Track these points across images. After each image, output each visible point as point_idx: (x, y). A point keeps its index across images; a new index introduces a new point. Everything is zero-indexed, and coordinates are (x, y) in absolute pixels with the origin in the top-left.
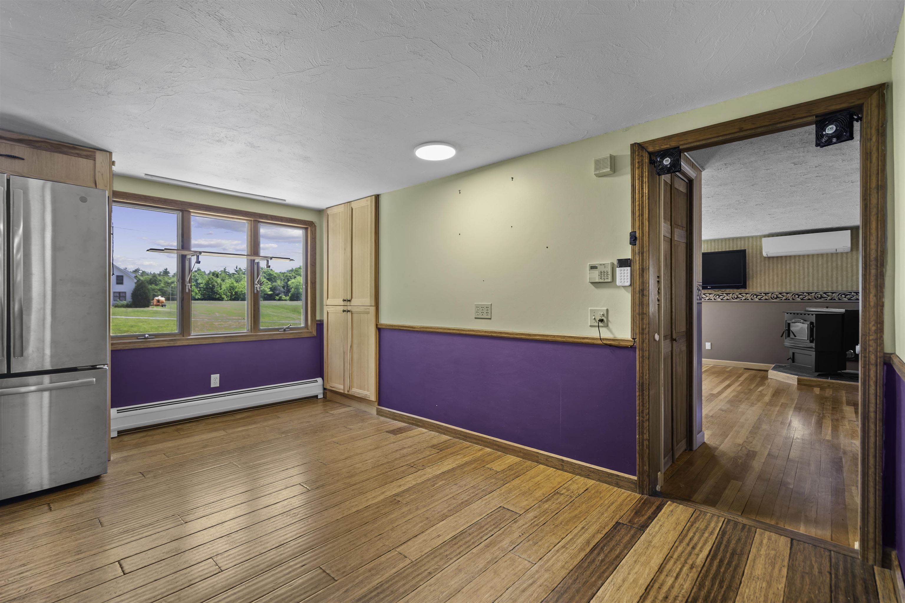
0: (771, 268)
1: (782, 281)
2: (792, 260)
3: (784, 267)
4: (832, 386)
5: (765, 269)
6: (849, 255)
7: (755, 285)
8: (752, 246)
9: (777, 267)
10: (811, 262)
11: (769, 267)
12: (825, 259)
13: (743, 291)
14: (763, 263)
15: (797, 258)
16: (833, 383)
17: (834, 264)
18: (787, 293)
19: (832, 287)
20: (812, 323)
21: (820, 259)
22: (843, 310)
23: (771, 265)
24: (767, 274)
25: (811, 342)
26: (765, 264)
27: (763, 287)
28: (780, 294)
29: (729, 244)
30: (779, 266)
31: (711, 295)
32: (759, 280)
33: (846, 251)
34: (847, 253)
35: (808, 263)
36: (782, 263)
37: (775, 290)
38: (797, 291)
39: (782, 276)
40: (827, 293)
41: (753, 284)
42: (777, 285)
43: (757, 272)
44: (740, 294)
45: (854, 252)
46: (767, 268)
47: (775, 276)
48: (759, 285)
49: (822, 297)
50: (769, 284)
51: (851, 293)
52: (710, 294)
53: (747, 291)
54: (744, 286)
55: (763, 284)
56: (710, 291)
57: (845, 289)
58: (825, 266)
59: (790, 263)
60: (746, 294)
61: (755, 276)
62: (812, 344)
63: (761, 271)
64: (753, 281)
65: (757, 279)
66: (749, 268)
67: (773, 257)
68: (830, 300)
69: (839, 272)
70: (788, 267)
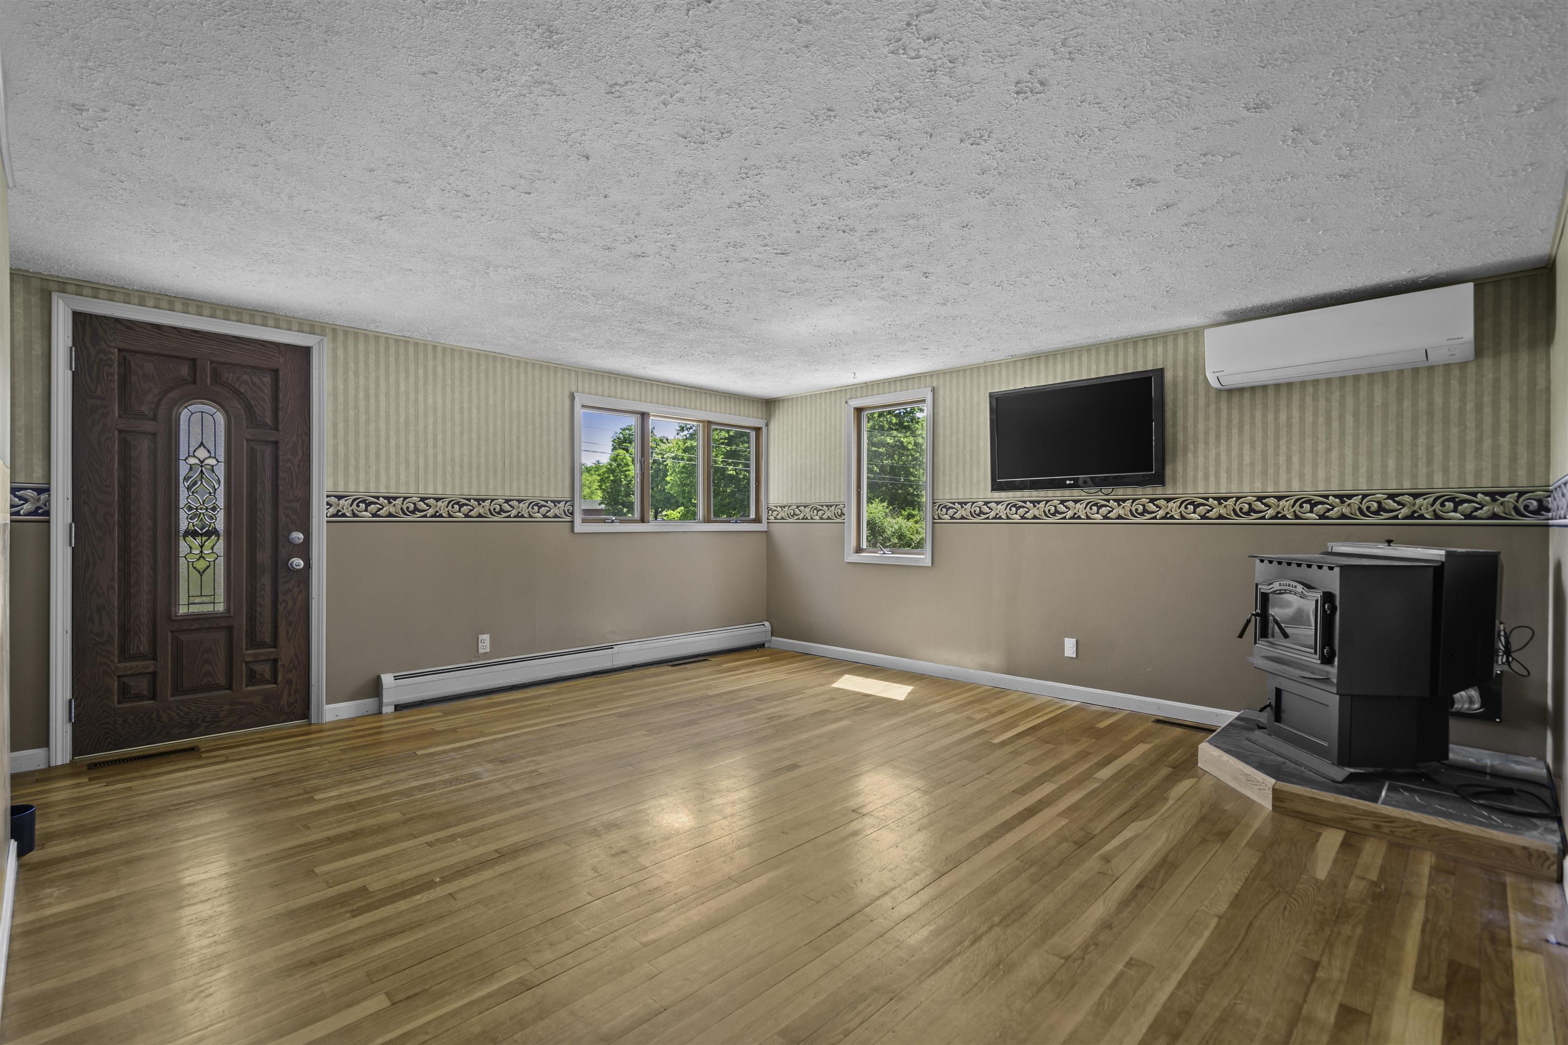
0: (1235, 422)
1: (1265, 460)
2: (1296, 397)
3: (1271, 417)
4: (1387, 830)
5: (1218, 427)
6: (1471, 370)
7: (1191, 474)
8: (1186, 360)
9: (1253, 418)
10: (1349, 400)
11: (1229, 420)
12: (1393, 387)
13: (1159, 491)
14: (1212, 408)
15: (1310, 389)
16: (1391, 820)
17: (1422, 405)
18: (1279, 498)
19: (1414, 477)
20: (1328, 597)
21: (1378, 387)
22: (1437, 554)
23: (1235, 413)
24: (1223, 441)
25: (1327, 660)
26: (1218, 411)
27: (1212, 479)
28: (1260, 499)
29: (1125, 359)
30: (1258, 415)
31: (1078, 505)
32: (1201, 460)
33: (1459, 356)
34: (1463, 365)
35: (1342, 404)
36: (1265, 406)
37: (1246, 489)
38: (1309, 489)
39: (1265, 446)
40: (1398, 495)
41: (1185, 472)
42: (1252, 474)
43: (1195, 436)
44: (1152, 501)
45: (1488, 362)
46: (1224, 422)
47: (1247, 447)
48: (1200, 475)
49: (1381, 509)
50: (1229, 471)
51: (1474, 494)
52: (1076, 502)
53: (1169, 491)
54: (1159, 479)
55: (1212, 470)
56: (1076, 493)
57: (1453, 484)
58: (1393, 409)
59: (1289, 407)
60: (1168, 500)
61: (1191, 447)
62: (1327, 668)
63: (1207, 433)
64: (1185, 464)
65: (1196, 456)
66: (1174, 425)
67: (1241, 390)
68: (1406, 518)
69: (1438, 427)
70: (1283, 417)
